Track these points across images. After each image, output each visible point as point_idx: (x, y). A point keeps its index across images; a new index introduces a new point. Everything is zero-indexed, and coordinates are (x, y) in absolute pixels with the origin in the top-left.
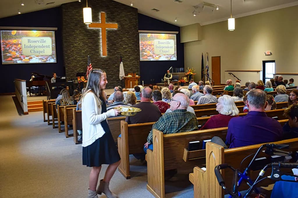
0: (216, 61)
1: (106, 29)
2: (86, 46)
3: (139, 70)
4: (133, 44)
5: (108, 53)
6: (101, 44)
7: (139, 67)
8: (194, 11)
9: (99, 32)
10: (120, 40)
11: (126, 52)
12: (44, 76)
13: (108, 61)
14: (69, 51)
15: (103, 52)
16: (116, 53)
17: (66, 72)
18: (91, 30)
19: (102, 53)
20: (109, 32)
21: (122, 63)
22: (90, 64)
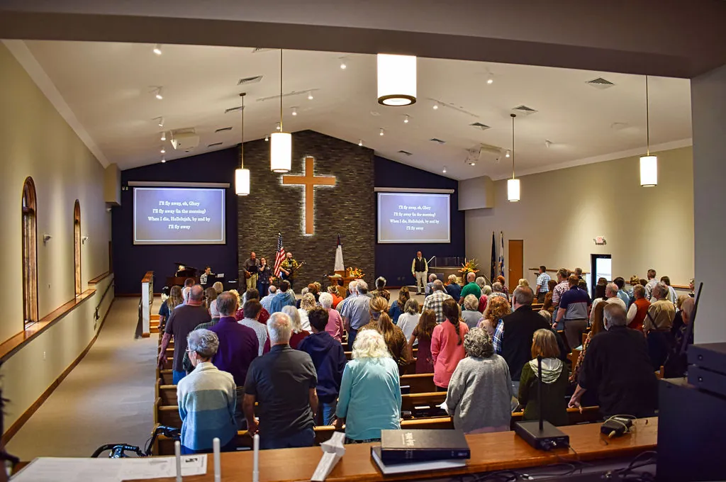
0: (517, 248)
1: (314, 186)
2: (277, 216)
3: (373, 260)
4: (364, 214)
5: (316, 228)
6: (304, 213)
7: (373, 254)
8: (467, 159)
9: (302, 191)
10: (339, 205)
11: (349, 226)
12: (195, 270)
13: (315, 242)
14: (246, 225)
15: (307, 226)
16: (330, 228)
17: (239, 261)
18: (287, 188)
19: (304, 228)
20: (319, 191)
21: (340, 247)
22: (282, 249)
